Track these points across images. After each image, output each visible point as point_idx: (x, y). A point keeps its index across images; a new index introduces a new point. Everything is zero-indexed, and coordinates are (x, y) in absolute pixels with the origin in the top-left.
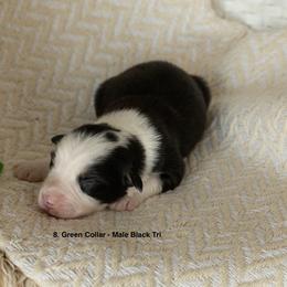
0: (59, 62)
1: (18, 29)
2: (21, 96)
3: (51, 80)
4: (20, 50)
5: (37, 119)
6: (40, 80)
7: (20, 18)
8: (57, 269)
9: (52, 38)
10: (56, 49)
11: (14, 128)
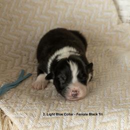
0: (39, 28)
1: (20, 12)
2: (19, 43)
3: (34, 37)
4: (21, 22)
5: (25, 55)
6: (29, 36)
7: (21, 6)
8: (19, 113)
9: (36, 17)
10: (38, 22)
11: (13, 57)
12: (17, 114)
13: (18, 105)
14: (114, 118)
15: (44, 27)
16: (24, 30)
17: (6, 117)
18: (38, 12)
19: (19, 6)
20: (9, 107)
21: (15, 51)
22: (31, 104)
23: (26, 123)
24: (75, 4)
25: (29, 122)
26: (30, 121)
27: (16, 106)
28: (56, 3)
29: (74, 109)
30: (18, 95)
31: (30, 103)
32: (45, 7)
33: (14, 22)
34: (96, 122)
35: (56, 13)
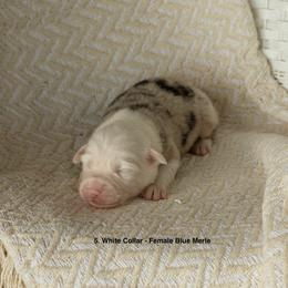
3: (103, 104)
4: (81, 75)
5: (81, 135)
8: (21, 236)
13: (25, 222)
14: (193, 262)
16: (85, 92)
19: (83, 45)
20: (6, 225)
23: (29, 256)
25: (34, 255)
26: (37, 253)
32: (132, 50)
34: (157, 266)
35: (152, 62)
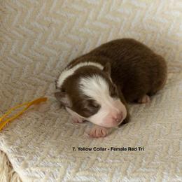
12: (31, 171)
13: (35, 157)
15: (98, 38)
16: (67, 42)
17: (15, 174)
18: (91, 16)
19: (64, 6)
20: (20, 159)
21: (50, 71)
22: (54, 157)
24: (147, 9)
27: (31, 159)
28: (120, 5)
29: (116, 171)
30: (38, 142)
31: (53, 155)
32: (102, 10)
33: (54, 29)
35: (119, 20)
